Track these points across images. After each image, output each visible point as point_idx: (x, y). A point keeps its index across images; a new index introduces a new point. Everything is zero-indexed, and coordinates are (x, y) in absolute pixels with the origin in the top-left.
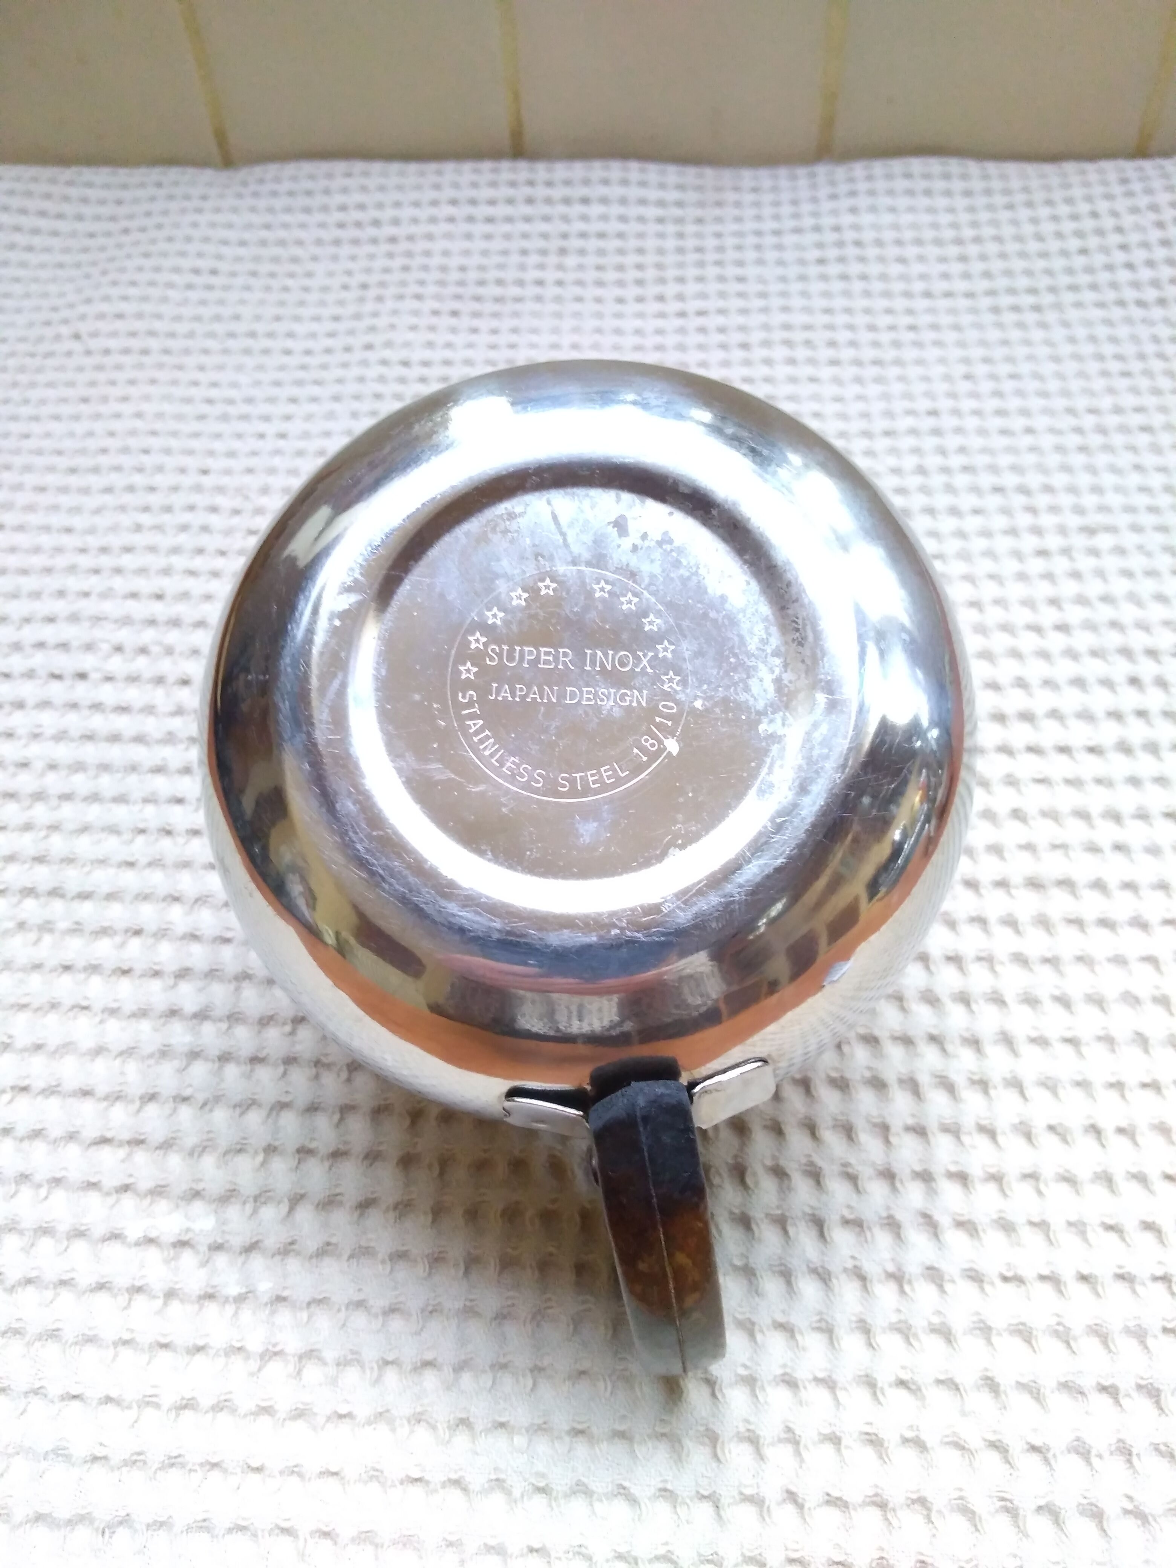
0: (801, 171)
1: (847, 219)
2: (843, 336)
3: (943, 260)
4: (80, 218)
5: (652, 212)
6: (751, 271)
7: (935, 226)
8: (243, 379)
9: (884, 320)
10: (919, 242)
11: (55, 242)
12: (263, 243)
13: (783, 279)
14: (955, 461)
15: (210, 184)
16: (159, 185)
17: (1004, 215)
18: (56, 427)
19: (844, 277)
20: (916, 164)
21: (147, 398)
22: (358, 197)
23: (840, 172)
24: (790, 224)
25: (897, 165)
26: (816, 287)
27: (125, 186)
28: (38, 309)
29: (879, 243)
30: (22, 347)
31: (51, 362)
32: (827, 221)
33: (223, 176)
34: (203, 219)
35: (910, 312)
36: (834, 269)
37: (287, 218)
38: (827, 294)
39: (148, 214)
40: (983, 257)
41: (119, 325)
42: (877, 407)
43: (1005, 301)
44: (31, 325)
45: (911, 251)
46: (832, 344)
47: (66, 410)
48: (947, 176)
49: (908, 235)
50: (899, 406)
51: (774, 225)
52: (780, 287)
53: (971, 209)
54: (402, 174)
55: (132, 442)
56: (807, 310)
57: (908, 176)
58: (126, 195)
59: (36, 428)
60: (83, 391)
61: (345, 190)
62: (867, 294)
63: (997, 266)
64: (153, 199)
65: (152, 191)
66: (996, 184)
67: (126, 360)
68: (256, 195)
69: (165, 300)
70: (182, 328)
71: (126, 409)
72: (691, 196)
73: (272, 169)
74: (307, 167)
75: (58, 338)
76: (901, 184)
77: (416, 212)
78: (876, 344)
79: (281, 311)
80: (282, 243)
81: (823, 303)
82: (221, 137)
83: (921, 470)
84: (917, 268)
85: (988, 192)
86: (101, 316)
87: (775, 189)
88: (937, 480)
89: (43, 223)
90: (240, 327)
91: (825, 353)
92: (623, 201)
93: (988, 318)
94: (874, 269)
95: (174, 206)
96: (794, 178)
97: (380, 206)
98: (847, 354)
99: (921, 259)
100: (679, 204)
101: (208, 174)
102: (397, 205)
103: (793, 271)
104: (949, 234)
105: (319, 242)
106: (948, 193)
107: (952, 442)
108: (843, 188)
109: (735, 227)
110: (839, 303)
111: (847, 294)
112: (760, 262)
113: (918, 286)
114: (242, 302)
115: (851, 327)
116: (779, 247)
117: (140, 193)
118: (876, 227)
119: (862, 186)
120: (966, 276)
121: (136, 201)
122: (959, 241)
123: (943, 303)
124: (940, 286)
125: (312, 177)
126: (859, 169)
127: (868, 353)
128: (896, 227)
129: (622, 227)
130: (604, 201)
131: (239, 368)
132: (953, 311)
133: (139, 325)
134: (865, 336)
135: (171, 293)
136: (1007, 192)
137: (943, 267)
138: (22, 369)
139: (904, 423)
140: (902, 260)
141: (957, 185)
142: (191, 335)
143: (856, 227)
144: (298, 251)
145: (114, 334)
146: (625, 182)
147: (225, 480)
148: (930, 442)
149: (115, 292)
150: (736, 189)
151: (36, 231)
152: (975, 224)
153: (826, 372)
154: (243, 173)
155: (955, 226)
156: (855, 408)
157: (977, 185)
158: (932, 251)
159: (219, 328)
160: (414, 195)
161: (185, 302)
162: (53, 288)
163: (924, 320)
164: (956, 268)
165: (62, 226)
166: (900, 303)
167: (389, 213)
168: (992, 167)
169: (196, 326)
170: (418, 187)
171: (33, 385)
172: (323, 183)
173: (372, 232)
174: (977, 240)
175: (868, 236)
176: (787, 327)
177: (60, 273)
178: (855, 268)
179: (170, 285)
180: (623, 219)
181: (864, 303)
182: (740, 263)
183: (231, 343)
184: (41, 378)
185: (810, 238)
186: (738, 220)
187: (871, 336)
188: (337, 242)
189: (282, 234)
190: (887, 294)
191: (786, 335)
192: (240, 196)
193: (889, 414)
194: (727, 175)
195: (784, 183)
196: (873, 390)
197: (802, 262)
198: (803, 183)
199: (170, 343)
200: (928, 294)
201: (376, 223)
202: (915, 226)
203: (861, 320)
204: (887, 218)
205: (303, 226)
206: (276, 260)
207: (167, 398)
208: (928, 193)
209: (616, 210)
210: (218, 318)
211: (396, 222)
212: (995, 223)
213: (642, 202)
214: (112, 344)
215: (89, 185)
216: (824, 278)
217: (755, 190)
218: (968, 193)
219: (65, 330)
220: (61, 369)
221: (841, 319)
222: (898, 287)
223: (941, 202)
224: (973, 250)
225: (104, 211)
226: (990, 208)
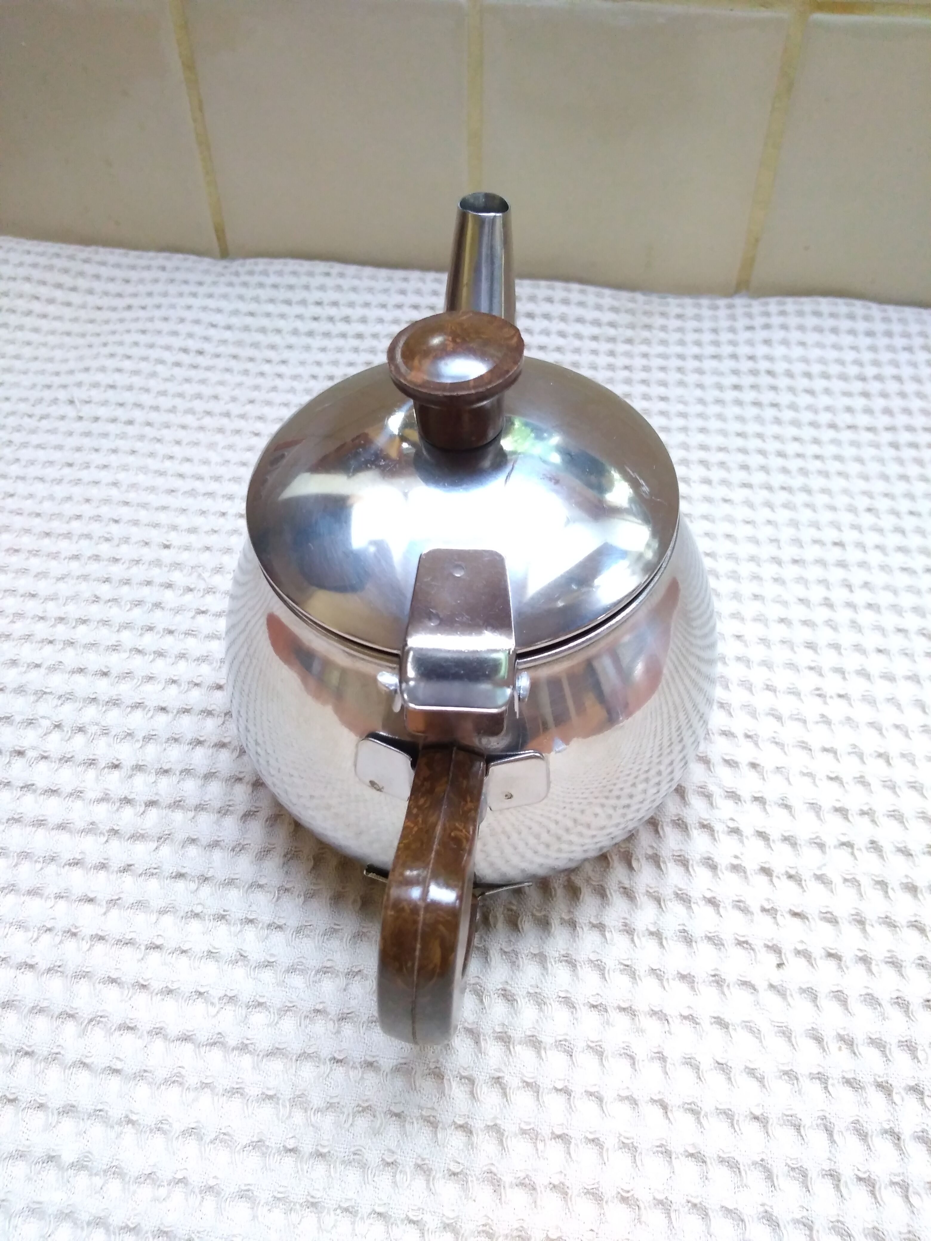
0: (722, 302)
1: (761, 350)
2: (755, 460)
3: (847, 394)
4: (90, 292)
5: (588, 330)
6: (674, 392)
7: (841, 362)
8: (213, 457)
9: (792, 448)
10: (826, 376)
11: (68, 312)
12: (247, 329)
13: (702, 401)
14: (861, 597)
15: (207, 272)
16: (163, 268)
17: (904, 357)
18: (40, 489)
19: (757, 404)
20: (825, 304)
21: (125, 468)
22: (333, 296)
23: (756, 306)
24: (711, 350)
25: (808, 304)
26: (732, 411)
27: (133, 267)
28: (42, 372)
29: (789, 374)
30: (23, 407)
31: (45, 424)
32: (743, 350)
33: (220, 265)
34: (197, 302)
35: (816, 441)
36: (749, 396)
37: (270, 308)
38: (741, 419)
39: (150, 294)
40: (884, 395)
41: (111, 395)
42: (786, 533)
43: (905, 437)
44: (34, 386)
45: (819, 384)
46: (745, 467)
47: (51, 472)
48: (851, 317)
49: (816, 369)
50: (807, 534)
51: (696, 350)
52: (699, 408)
53: (873, 349)
54: (373, 278)
55: (105, 510)
56: (724, 433)
57: (817, 314)
58: (133, 275)
59: (22, 488)
60: (68, 456)
61: (322, 288)
62: (777, 421)
63: (896, 403)
64: (156, 281)
65: (155, 274)
66: (897, 328)
67: (112, 428)
68: (245, 284)
69: (154, 375)
70: (165, 402)
71: (105, 476)
72: (623, 318)
73: (261, 264)
74: (292, 264)
75: (55, 401)
76: (811, 321)
77: (382, 313)
78: (785, 470)
79: (255, 394)
80: (263, 330)
81: (737, 427)
82: (220, 232)
83: (828, 603)
84: (824, 400)
85: (889, 334)
86: (96, 385)
87: (698, 318)
88: (843, 616)
89: (59, 294)
90: (216, 407)
91: (739, 476)
92: (563, 318)
93: (889, 453)
94: (785, 398)
95: (173, 289)
96: (716, 308)
97: (351, 305)
98: (758, 478)
99: (827, 391)
100: (612, 325)
101: (206, 263)
102: (367, 305)
103: (711, 394)
104: (853, 370)
105: (295, 332)
106: (852, 332)
107: (857, 576)
108: (759, 321)
109: (661, 349)
110: (752, 428)
111: (759, 419)
112: (681, 383)
113: (824, 418)
114: (222, 383)
115: (762, 452)
116: (700, 371)
117: (146, 275)
118: (787, 359)
119: (776, 320)
120: (868, 411)
121: (141, 281)
122: (862, 378)
123: (846, 436)
124: (845, 419)
125: (294, 273)
126: (773, 304)
127: (778, 479)
128: (805, 360)
129: (561, 342)
130: (547, 316)
131: (212, 446)
132: (855, 444)
133: (129, 397)
134: (775, 462)
135: (160, 368)
136: (906, 335)
137: (847, 401)
138: (18, 429)
139: (811, 553)
140: (811, 392)
141: (861, 326)
142: (173, 410)
143: (769, 358)
144: (276, 339)
145: (105, 403)
146: (566, 302)
147: (185, 556)
148: (836, 575)
149: (111, 363)
150: (663, 314)
151: (51, 301)
152: (876, 363)
153: (739, 494)
154: (236, 265)
155: (858, 363)
156: (766, 532)
157: (879, 327)
158: (837, 385)
159: (198, 405)
160: (382, 298)
161: (170, 379)
162: (58, 354)
163: (830, 450)
164: (859, 403)
165: (75, 298)
166: (808, 433)
167: (359, 312)
168: (892, 311)
169: (178, 401)
170: (386, 291)
171: (25, 445)
172: (304, 280)
173: (342, 327)
174: (878, 378)
175: (780, 367)
176: (703, 447)
177: (67, 340)
178: (767, 397)
179: (161, 362)
180: (562, 334)
181: (775, 429)
182: (664, 384)
183: (207, 421)
184: (35, 439)
185: (727, 365)
186: (664, 342)
187: (780, 461)
188: (310, 334)
189: (265, 322)
190: (796, 423)
191: (702, 455)
192: (231, 284)
193: (797, 542)
194: (655, 302)
195: (706, 312)
196: (783, 515)
197: (719, 387)
198: (722, 313)
199: (154, 416)
200: (833, 426)
201: (347, 319)
202: (822, 361)
203: (772, 446)
204: (797, 352)
205: (282, 316)
206: (255, 345)
207: (144, 469)
208: (835, 331)
209: (556, 326)
210: (199, 396)
211: (363, 320)
212: (895, 364)
213: (580, 320)
214: (102, 412)
215: (103, 264)
216: (739, 403)
217: (679, 316)
218: (870, 334)
219: (62, 395)
220: (53, 431)
221: (753, 444)
222: (806, 417)
223: (847, 340)
224: (874, 387)
225: (112, 287)
226: (891, 348)
